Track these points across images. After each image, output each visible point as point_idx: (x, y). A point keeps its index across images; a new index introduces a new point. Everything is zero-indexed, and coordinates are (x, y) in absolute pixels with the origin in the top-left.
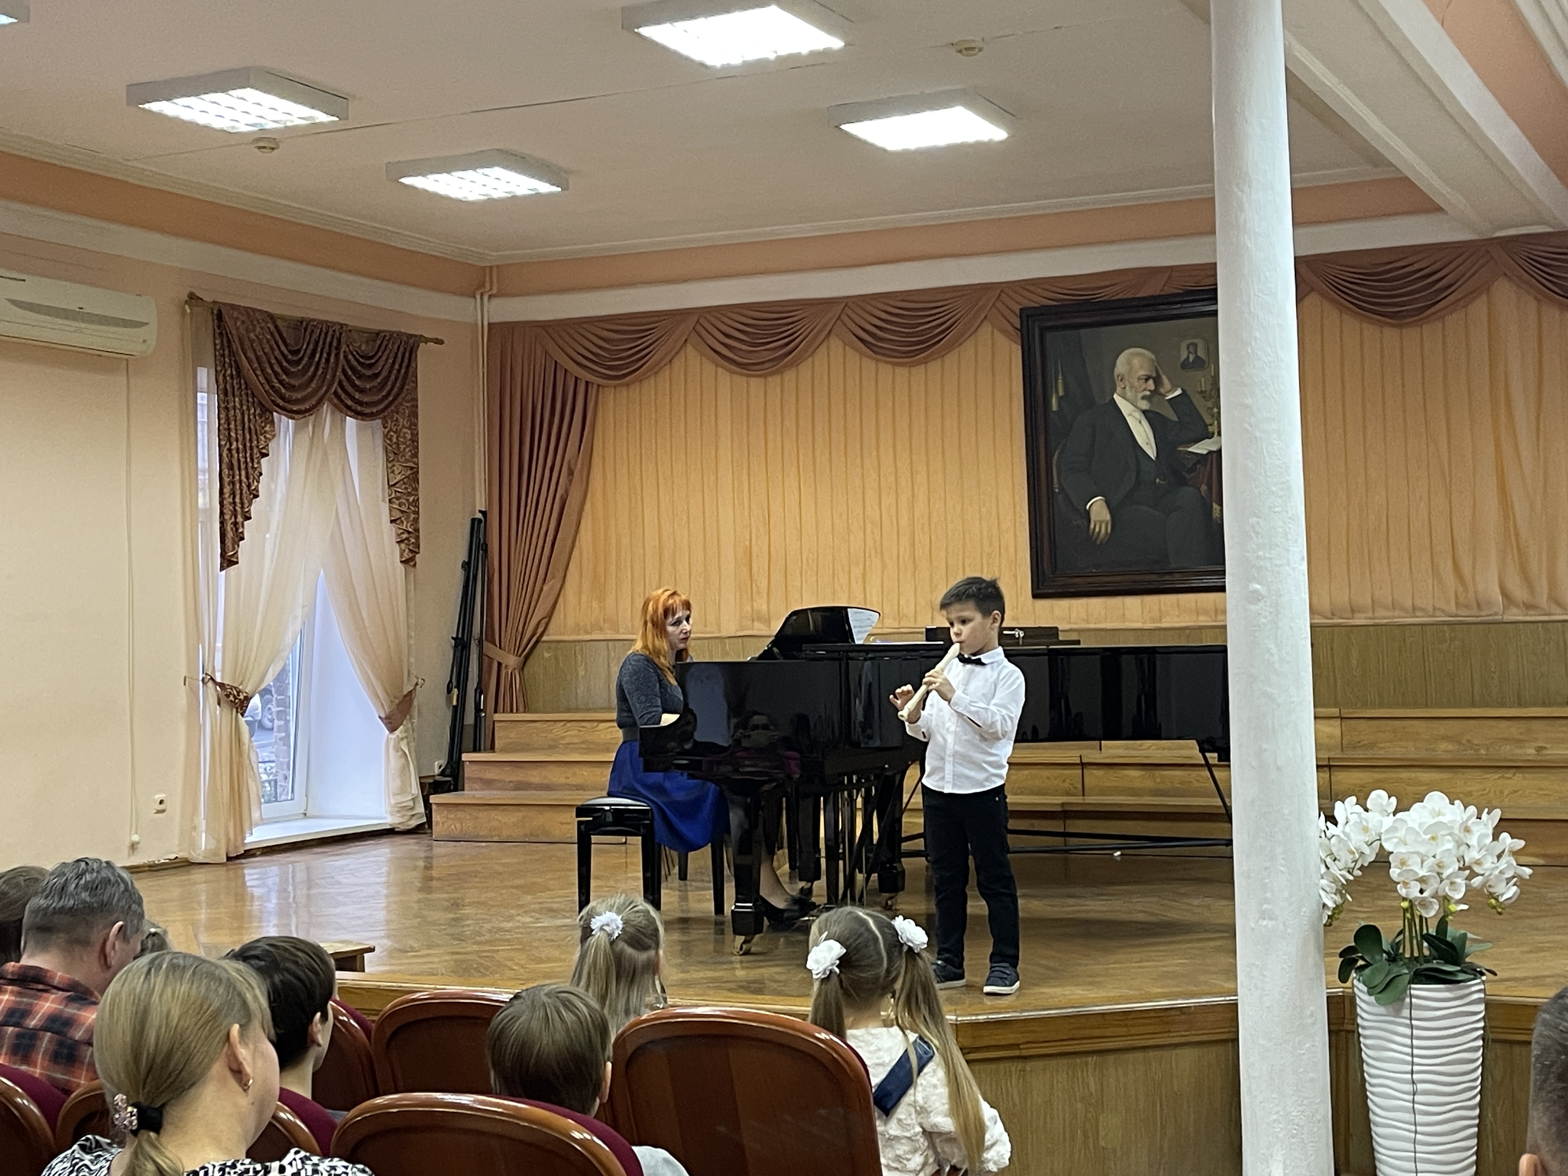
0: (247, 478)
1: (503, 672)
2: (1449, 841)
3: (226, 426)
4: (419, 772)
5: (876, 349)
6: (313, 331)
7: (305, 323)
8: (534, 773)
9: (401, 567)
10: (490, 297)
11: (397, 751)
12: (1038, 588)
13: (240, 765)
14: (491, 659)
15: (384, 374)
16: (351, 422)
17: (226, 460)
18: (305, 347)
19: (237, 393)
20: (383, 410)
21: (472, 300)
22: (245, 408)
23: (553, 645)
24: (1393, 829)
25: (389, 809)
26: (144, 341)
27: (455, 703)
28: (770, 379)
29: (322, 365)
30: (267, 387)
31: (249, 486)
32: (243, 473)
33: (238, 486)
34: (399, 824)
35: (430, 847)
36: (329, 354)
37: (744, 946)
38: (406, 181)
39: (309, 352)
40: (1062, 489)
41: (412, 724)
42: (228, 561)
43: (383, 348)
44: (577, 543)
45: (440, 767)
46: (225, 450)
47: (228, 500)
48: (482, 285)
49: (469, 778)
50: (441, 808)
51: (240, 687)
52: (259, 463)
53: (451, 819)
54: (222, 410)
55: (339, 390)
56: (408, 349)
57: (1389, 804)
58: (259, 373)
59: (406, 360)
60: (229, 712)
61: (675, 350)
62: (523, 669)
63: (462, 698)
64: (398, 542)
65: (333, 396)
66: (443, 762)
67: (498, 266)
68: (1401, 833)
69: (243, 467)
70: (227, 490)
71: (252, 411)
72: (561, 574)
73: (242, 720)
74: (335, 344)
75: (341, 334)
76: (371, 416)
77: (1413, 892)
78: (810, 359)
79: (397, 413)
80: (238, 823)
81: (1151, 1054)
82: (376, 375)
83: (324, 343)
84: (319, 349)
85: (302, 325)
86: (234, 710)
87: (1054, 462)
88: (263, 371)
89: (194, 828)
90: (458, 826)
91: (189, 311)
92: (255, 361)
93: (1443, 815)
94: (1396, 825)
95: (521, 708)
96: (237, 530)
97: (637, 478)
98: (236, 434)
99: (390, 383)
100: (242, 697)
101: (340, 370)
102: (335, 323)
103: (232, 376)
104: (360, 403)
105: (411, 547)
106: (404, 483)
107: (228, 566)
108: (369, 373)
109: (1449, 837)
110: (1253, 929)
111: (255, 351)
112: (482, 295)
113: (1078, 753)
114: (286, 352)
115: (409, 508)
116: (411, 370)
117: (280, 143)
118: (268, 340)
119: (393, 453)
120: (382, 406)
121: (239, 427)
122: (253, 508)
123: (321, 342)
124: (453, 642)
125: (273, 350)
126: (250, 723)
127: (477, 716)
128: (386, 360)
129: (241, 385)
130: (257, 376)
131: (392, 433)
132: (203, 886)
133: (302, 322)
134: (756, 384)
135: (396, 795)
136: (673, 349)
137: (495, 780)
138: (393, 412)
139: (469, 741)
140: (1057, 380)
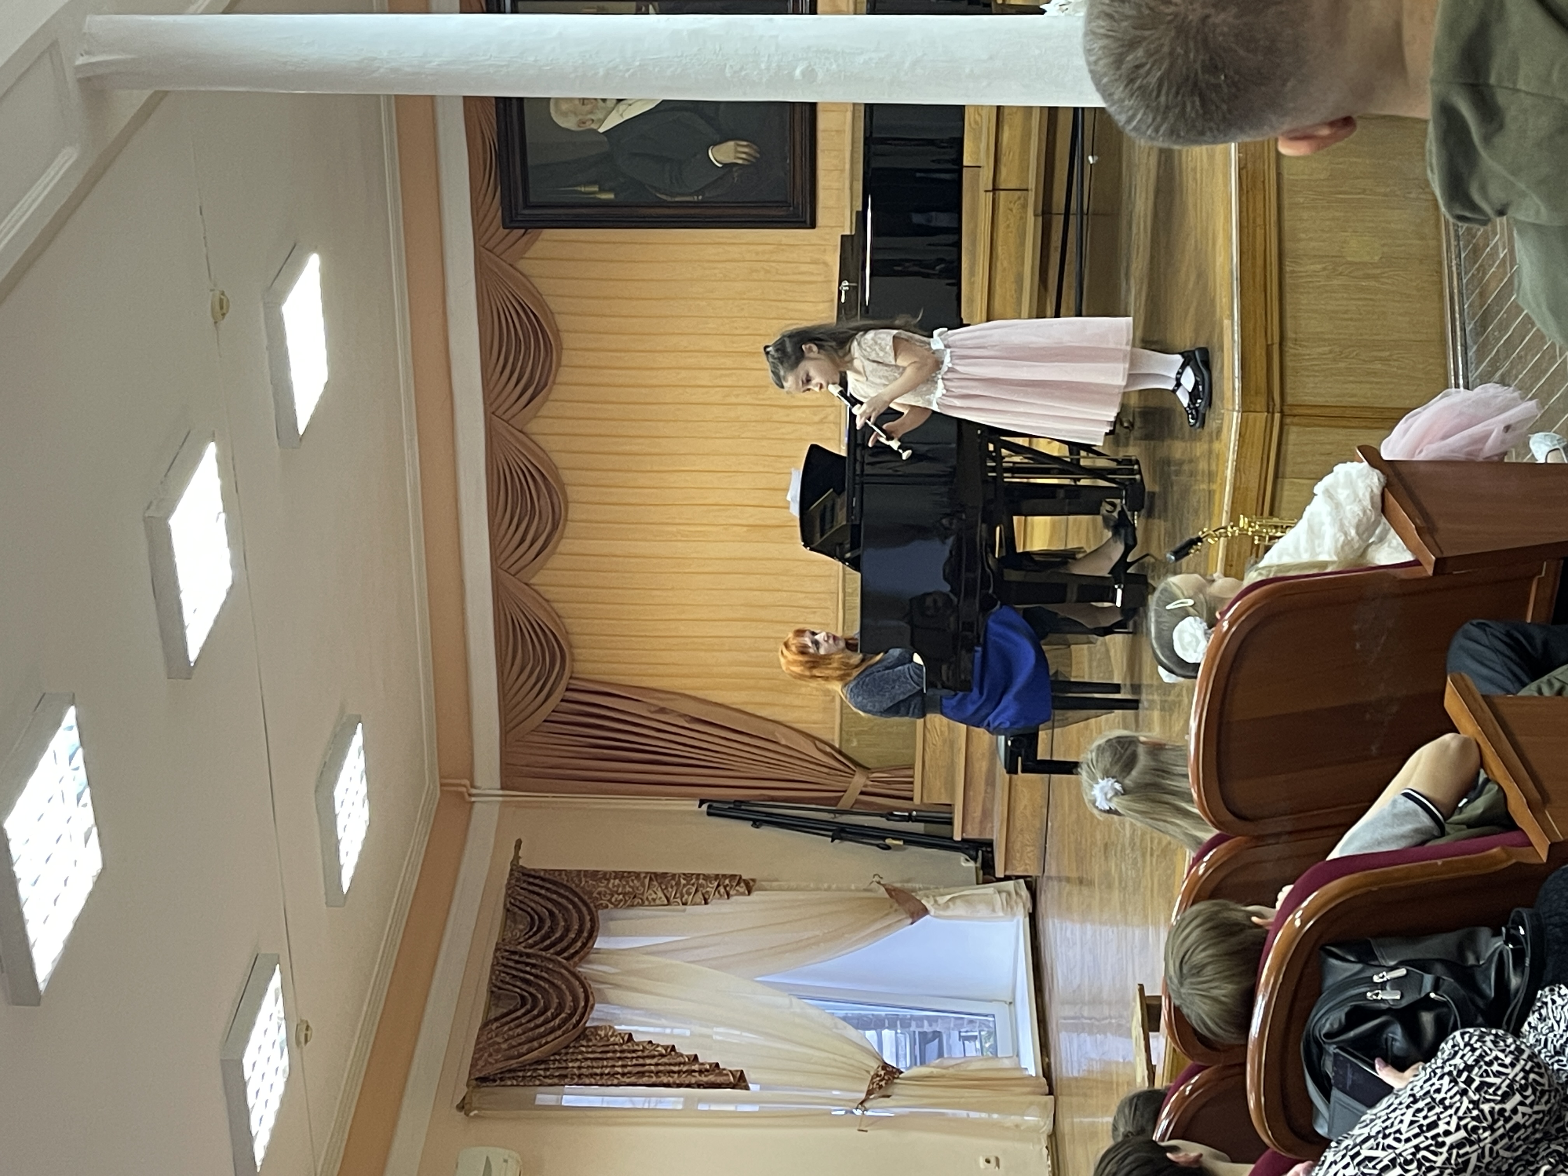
0: (654, 1057)
1: (870, 789)
3: (598, 1078)
4: (972, 884)
5: (542, 384)
6: (502, 981)
7: (494, 989)
8: (977, 766)
9: (756, 896)
10: (473, 786)
11: (949, 907)
12: (805, 222)
14: (857, 802)
15: (550, 906)
16: (600, 943)
17: (633, 1079)
18: (518, 990)
19: (564, 1065)
20: (589, 908)
21: (477, 807)
22: (580, 1057)
23: (845, 736)
25: (1008, 919)
26: (506, 1161)
27: (901, 843)
28: (570, 498)
29: (538, 972)
30: (559, 1032)
31: (662, 1056)
32: (648, 1061)
33: (661, 1068)
34: (1024, 907)
35: (1050, 878)
36: (527, 964)
38: (346, 885)
39: (524, 986)
40: (697, 193)
41: (920, 889)
42: (740, 1081)
43: (522, 906)
45: (968, 861)
46: (622, 1079)
47: (675, 1078)
48: (461, 794)
49: (981, 833)
50: (1010, 865)
51: (872, 1073)
52: (638, 1044)
53: (1021, 857)
54: (582, 1081)
55: (565, 955)
56: (525, 878)
58: (544, 1041)
59: (537, 881)
60: (897, 1086)
61: (535, 595)
62: (869, 769)
63: (897, 834)
64: (729, 898)
65: (571, 962)
66: (962, 857)
67: (441, 777)
69: (641, 1061)
70: (665, 1080)
71: (584, 1049)
72: (770, 726)
73: (908, 1074)
74: (517, 958)
75: (506, 951)
76: (594, 921)
78: (551, 455)
79: (592, 893)
80: (1013, 1082)
82: (551, 913)
83: (517, 969)
84: (522, 975)
85: (495, 993)
86: (896, 1081)
87: (669, 199)
88: (542, 1036)
89: (1017, 1126)
90: (1029, 849)
91: (476, 1112)
92: (531, 1044)
95: (910, 773)
96: (707, 1070)
98: (606, 1067)
99: (560, 900)
100: (882, 1073)
101: (544, 953)
102: (495, 957)
103: (546, 1070)
104: (580, 931)
105: (734, 884)
106: (667, 888)
107: (745, 1081)
108: (548, 923)
111: (520, 1044)
112: (470, 795)
113: (982, 194)
114: (523, 1011)
115: (693, 884)
116: (547, 876)
117: (302, 1021)
118: (510, 1029)
119: (634, 900)
120: (584, 909)
121: (600, 1063)
122: (685, 1053)
123: (514, 973)
124: (837, 841)
125: (521, 1025)
126: (914, 1063)
127: (916, 820)
128: (535, 902)
129: (556, 1060)
130: (547, 1043)
131: (613, 900)
132: (1076, 1120)
133: (492, 992)
134: (575, 512)
135: (994, 910)
136: (534, 598)
137: (984, 807)
138: (590, 897)
139: (941, 830)
140: (581, 193)
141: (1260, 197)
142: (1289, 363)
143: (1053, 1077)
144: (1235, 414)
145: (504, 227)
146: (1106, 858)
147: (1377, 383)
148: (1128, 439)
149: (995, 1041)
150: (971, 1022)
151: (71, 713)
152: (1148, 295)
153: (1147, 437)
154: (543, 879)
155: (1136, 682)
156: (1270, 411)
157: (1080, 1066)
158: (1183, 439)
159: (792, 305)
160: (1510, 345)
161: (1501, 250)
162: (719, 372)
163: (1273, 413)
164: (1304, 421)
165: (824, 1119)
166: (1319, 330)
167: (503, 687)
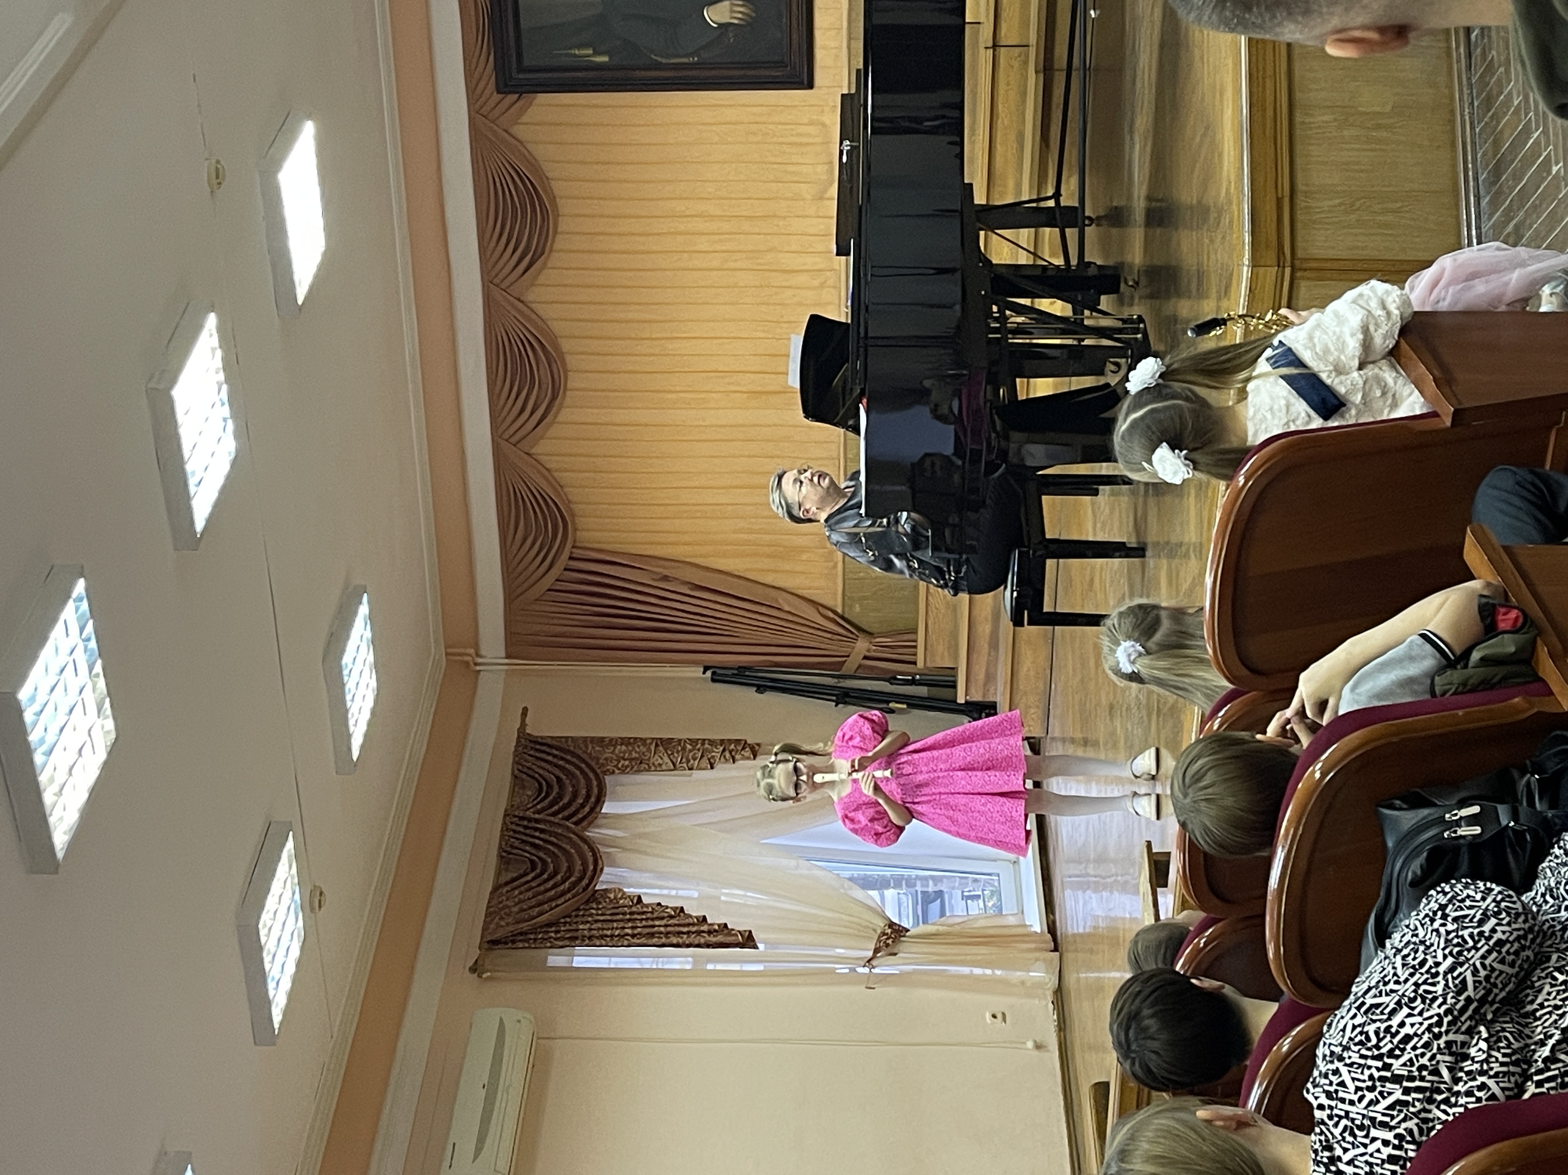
0: (663, 918)
1: (873, 654)
3: (608, 939)
5: (539, 251)
6: (512, 846)
7: (504, 854)
8: (980, 629)
10: (478, 655)
13: (960, 935)
14: (860, 666)
15: (557, 772)
16: (607, 808)
17: (643, 940)
18: (528, 855)
19: (574, 927)
20: (597, 775)
21: (483, 675)
22: (590, 919)
23: (848, 602)
26: (519, 1022)
27: (905, 706)
28: (569, 367)
29: (547, 837)
30: (569, 895)
31: (671, 917)
32: (657, 923)
33: (669, 929)
35: (1053, 739)
36: (536, 829)
38: (355, 754)
39: (533, 851)
40: (692, 55)
42: (748, 941)
43: (530, 772)
46: (633, 941)
47: (685, 939)
48: (467, 664)
49: (984, 696)
51: (879, 931)
52: (647, 906)
54: (591, 943)
55: (574, 819)
56: (532, 745)
58: (554, 904)
59: (544, 748)
60: (904, 944)
61: (538, 465)
62: (871, 634)
63: (900, 698)
64: (734, 762)
65: (579, 827)
67: (447, 647)
69: (650, 923)
70: (674, 940)
71: (594, 911)
72: (773, 592)
73: (913, 932)
74: (525, 823)
75: (515, 816)
76: (601, 786)
78: (550, 324)
79: (600, 759)
80: (1019, 938)
82: (558, 779)
83: (526, 834)
84: (531, 840)
85: (505, 857)
86: (902, 939)
87: (664, 61)
88: (551, 899)
89: (1023, 983)
90: (1033, 710)
91: (488, 974)
92: (541, 908)
95: (913, 637)
96: (716, 931)
98: (616, 928)
99: (567, 766)
100: (889, 931)
101: (552, 819)
102: (504, 823)
103: (557, 932)
104: (588, 796)
105: (740, 749)
106: (672, 754)
107: (753, 940)
108: (556, 789)
111: (531, 908)
112: (476, 664)
113: (982, 51)
114: (532, 875)
115: (699, 750)
116: (554, 742)
117: (315, 886)
118: (521, 893)
119: (640, 765)
120: (591, 775)
121: (610, 925)
122: (694, 914)
123: (524, 838)
124: (840, 706)
125: (532, 888)
126: (916, 924)
127: (920, 683)
128: (544, 769)
129: (566, 922)
130: (557, 906)
131: (620, 765)
132: (1083, 975)
133: (502, 857)
134: (574, 381)
136: (535, 468)
137: (987, 670)
138: (597, 763)
139: (944, 693)
140: (575, 56)
142: (1300, 216)
143: (1059, 934)
144: (1245, 269)
145: (498, 92)
146: (1111, 720)
147: (1391, 235)
148: (1132, 298)
149: (1000, 900)
150: (976, 880)
151: (80, 586)
152: (1152, 152)
153: (1152, 296)
154: (550, 746)
156: (1280, 265)
157: (1085, 923)
158: (1189, 297)
159: (791, 168)
160: (1524, 195)
161: (1515, 97)
162: (717, 237)
163: (1284, 268)
164: (1315, 275)
165: (829, 977)
166: (1330, 182)
167: (506, 556)
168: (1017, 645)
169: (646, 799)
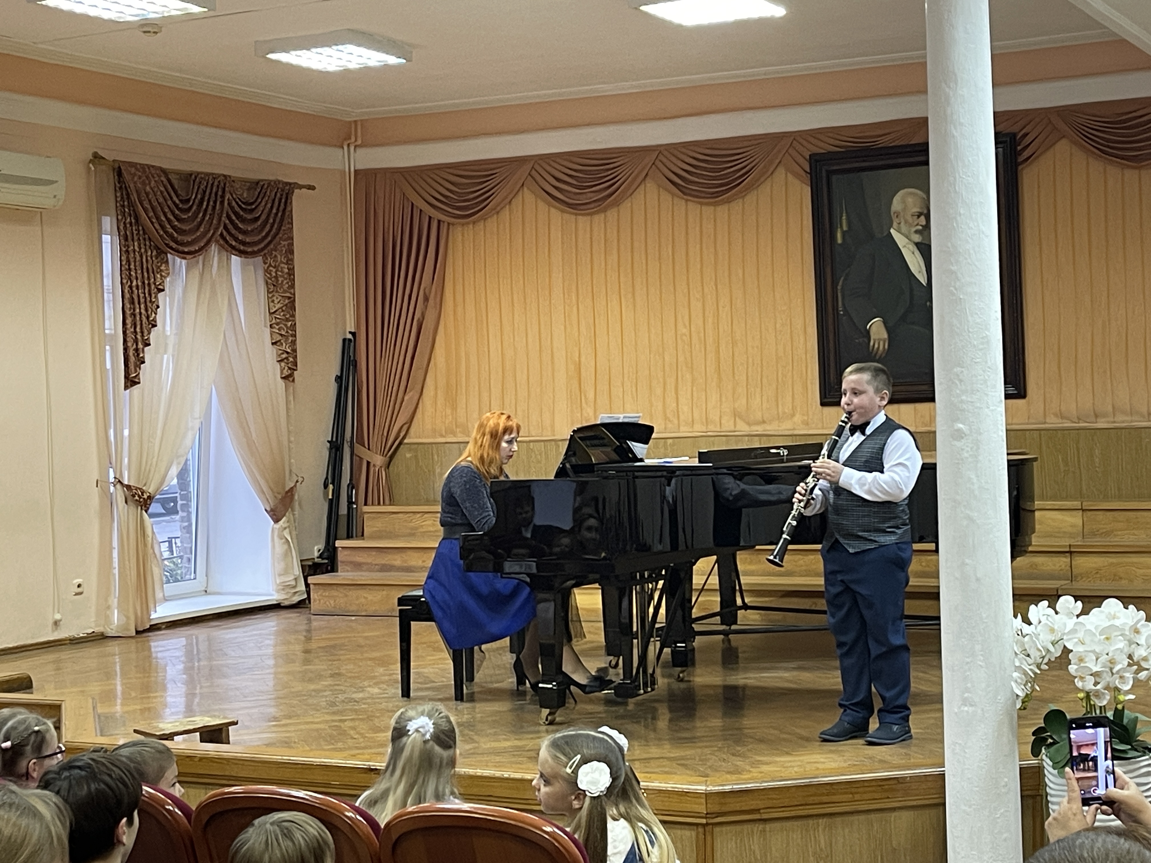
0: (147, 310)
1: (372, 469)
2: (1121, 641)
3: (127, 267)
4: (300, 557)
5: (684, 190)
6: (200, 183)
7: (193, 177)
9: (281, 383)
10: (355, 147)
11: (281, 539)
14: (361, 459)
15: (263, 217)
16: (235, 259)
17: (127, 296)
18: (193, 197)
19: (136, 238)
20: (263, 249)
21: (339, 151)
22: (143, 250)
23: (413, 447)
24: (1074, 631)
25: (275, 587)
26: (55, 197)
27: (330, 497)
28: (595, 217)
29: (209, 212)
30: (162, 233)
31: (148, 317)
32: (142, 306)
33: (138, 318)
34: (284, 600)
35: (309, 620)
36: (215, 202)
37: (549, 718)
38: (272, 56)
39: (197, 201)
40: (845, 309)
41: (294, 515)
42: (131, 381)
43: (262, 195)
44: (432, 359)
45: (319, 550)
46: (127, 287)
47: (130, 330)
48: (348, 138)
49: (342, 562)
50: (317, 587)
51: (144, 488)
52: (156, 297)
53: (326, 596)
54: (123, 253)
55: (225, 233)
56: (284, 196)
57: (1075, 608)
58: (154, 220)
59: (282, 205)
60: (135, 509)
61: (514, 192)
62: (388, 467)
63: (337, 493)
64: (278, 361)
65: (219, 238)
66: (321, 546)
67: (361, 120)
68: (1080, 635)
69: (142, 300)
70: (129, 321)
71: (149, 253)
72: (420, 385)
73: (146, 516)
74: (220, 193)
75: (225, 184)
76: (253, 254)
77: (1089, 685)
78: (628, 200)
79: (276, 251)
80: (144, 601)
81: (873, 816)
82: (257, 219)
83: (210, 194)
84: (206, 198)
85: (189, 178)
86: (139, 508)
87: (839, 288)
88: (158, 218)
89: (109, 607)
90: (332, 602)
91: (93, 168)
92: (150, 209)
93: (1118, 618)
94: (1077, 627)
95: (387, 501)
96: (138, 355)
97: (483, 305)
98: (136, 273)
99: (268, 226)
100: (145, 496)
101: (225, 215)
102: (220, 175)
103: (131, 224)
104: (244, 243)
105: (290, 365)
106: (283, 311)
107: (132, 386)
108: (249, 217)
109: (1121, 637)
110: (956, 713)
111: (150, 201)
112: (349, 145)
114: (177, 202)
115: (287, 332)
116: (287, 214)
117: (162, 28)
118: (161, 192)
119: (272, 285)
120: (262, 245)
121: (138, 267)
122: (152, 336)
123: (208, 192)
124: (328, 444)
125: (166, 200)
127: (349, 508)
128: (266, 204)
129: (139, 231)
130: (152, 223)
131: (271, 268)
132: (117, 658)
133: (191, 175)
134: (583, 221)
135: (280, 575)
136: (512, 191)
137: (364, 563)
138: (272, 250)
139: (342, 529)
140: (841, 217)
141: (876, 796)
142: (746, 827)
143: (150, 634)
144: (704, 788)
145: (810, 156)
146: (332, 676)
148: (670, 678)
150: (189, 560)
153: (672, 695)
154: (284, 209)
155: (476, 696)
156: (708, 815)
163: (706, 818)
164: (701, 843)
166: (773, 849)
167: (438, 169)
168: (385, 588)
169: (244, 291)
